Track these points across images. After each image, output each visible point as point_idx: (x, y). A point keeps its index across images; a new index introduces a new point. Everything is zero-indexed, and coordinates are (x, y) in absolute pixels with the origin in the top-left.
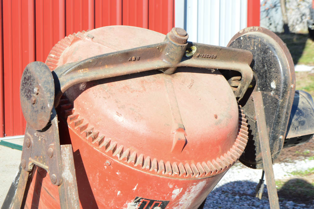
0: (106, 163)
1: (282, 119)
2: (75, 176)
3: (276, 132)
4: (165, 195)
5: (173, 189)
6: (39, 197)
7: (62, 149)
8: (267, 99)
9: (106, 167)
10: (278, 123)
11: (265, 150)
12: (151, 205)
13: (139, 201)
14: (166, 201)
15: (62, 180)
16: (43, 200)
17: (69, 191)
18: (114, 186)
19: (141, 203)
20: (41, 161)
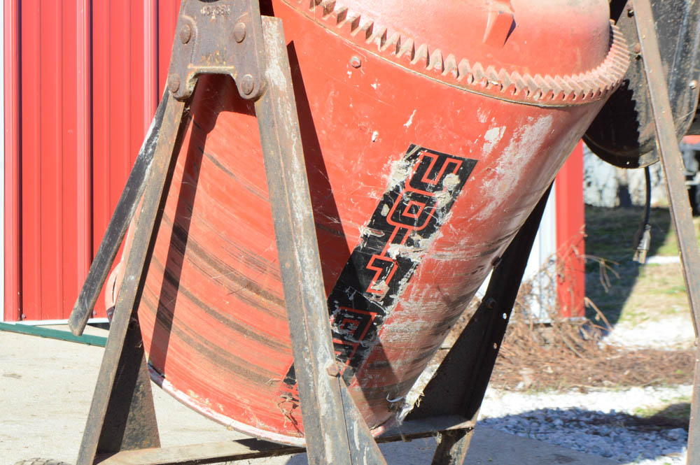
0: (352, 61)
1: (694, 44)
2: (291, 80)
3: (681, 74)
4: (469, 142)
5: (487, 126)
6: (197, 182)
7: (264, 23)
8: (661, 6)
9: (350, 73)
10: (687, 53)
11: (661, 108)
12: (439, 170)
13: (415, 156)
14: (472, 160)
15: (265, 83)
16: (205, 187)
17: (280, 106)
18: (365, 120)
19: (419, 161)
20: (216, 60)
